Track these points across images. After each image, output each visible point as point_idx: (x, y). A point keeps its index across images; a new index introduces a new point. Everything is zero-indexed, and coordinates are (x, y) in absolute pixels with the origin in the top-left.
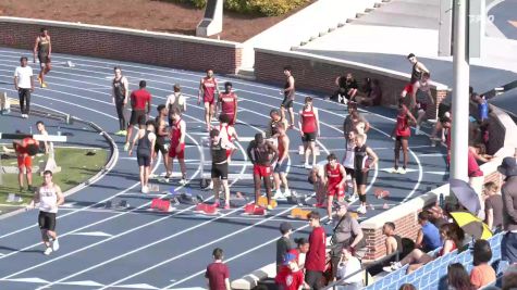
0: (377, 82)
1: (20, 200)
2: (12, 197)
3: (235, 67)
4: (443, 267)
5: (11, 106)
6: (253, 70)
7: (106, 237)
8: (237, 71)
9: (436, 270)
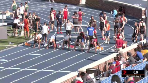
0: (124, 7)
1: (13, 44)
2: (10, 43)
3: (79, 3)
4: (144, 65)
5: (10, 15)
6: (85, 4)
7: (40, 55)
8: (80, 4)
9: (139, 67)
